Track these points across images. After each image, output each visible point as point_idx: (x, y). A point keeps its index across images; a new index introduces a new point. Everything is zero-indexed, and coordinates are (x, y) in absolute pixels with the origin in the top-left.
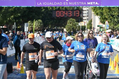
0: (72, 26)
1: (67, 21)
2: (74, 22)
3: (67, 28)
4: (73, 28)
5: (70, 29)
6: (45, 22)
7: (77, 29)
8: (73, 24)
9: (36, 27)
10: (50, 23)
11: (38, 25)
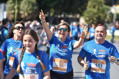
0: (96, 14)
1: (87, 2)
2: (100, 4)
3: (87, 17)
4: (99, 18)
5: (93, 19)
6: (43, 2)
7: (106, 20)
8: (99, 9)
9: (24, 13)
10: (52, 5)
11: (28, 9)
